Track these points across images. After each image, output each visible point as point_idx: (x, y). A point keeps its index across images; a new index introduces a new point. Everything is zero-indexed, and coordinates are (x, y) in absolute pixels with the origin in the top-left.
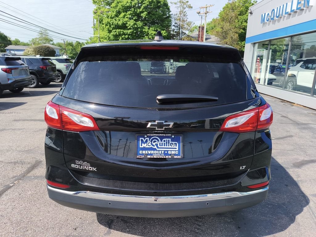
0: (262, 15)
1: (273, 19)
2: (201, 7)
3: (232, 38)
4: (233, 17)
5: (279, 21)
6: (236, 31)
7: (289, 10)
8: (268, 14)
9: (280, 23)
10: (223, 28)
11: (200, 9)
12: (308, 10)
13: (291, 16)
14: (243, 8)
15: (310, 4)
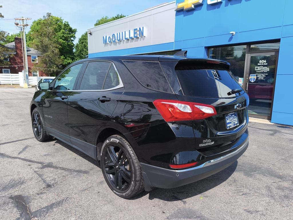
0: (103, 37)
1: (114, 41)
2: (16, 18)
3: (53, 52)
4: (50, 32)
5: (119, 44)
6: (56, 46)
7: (127, 36)
8: (109, 37)
9: (121, 45)
10: (42, 42)
11: (15, 20)
12: (142, 39)
13: (129, 41)
14: (56, 26)
15: (144, 35)
